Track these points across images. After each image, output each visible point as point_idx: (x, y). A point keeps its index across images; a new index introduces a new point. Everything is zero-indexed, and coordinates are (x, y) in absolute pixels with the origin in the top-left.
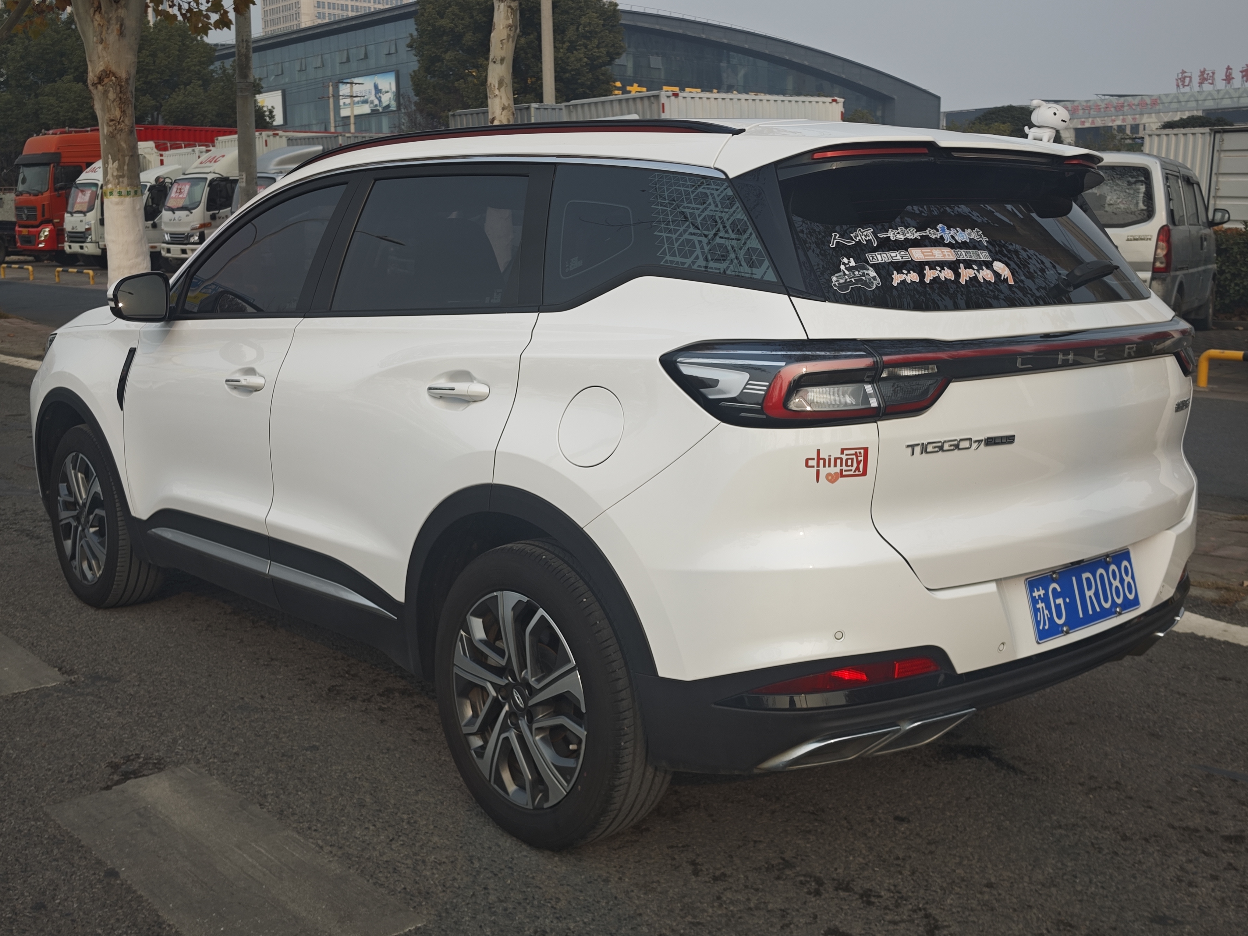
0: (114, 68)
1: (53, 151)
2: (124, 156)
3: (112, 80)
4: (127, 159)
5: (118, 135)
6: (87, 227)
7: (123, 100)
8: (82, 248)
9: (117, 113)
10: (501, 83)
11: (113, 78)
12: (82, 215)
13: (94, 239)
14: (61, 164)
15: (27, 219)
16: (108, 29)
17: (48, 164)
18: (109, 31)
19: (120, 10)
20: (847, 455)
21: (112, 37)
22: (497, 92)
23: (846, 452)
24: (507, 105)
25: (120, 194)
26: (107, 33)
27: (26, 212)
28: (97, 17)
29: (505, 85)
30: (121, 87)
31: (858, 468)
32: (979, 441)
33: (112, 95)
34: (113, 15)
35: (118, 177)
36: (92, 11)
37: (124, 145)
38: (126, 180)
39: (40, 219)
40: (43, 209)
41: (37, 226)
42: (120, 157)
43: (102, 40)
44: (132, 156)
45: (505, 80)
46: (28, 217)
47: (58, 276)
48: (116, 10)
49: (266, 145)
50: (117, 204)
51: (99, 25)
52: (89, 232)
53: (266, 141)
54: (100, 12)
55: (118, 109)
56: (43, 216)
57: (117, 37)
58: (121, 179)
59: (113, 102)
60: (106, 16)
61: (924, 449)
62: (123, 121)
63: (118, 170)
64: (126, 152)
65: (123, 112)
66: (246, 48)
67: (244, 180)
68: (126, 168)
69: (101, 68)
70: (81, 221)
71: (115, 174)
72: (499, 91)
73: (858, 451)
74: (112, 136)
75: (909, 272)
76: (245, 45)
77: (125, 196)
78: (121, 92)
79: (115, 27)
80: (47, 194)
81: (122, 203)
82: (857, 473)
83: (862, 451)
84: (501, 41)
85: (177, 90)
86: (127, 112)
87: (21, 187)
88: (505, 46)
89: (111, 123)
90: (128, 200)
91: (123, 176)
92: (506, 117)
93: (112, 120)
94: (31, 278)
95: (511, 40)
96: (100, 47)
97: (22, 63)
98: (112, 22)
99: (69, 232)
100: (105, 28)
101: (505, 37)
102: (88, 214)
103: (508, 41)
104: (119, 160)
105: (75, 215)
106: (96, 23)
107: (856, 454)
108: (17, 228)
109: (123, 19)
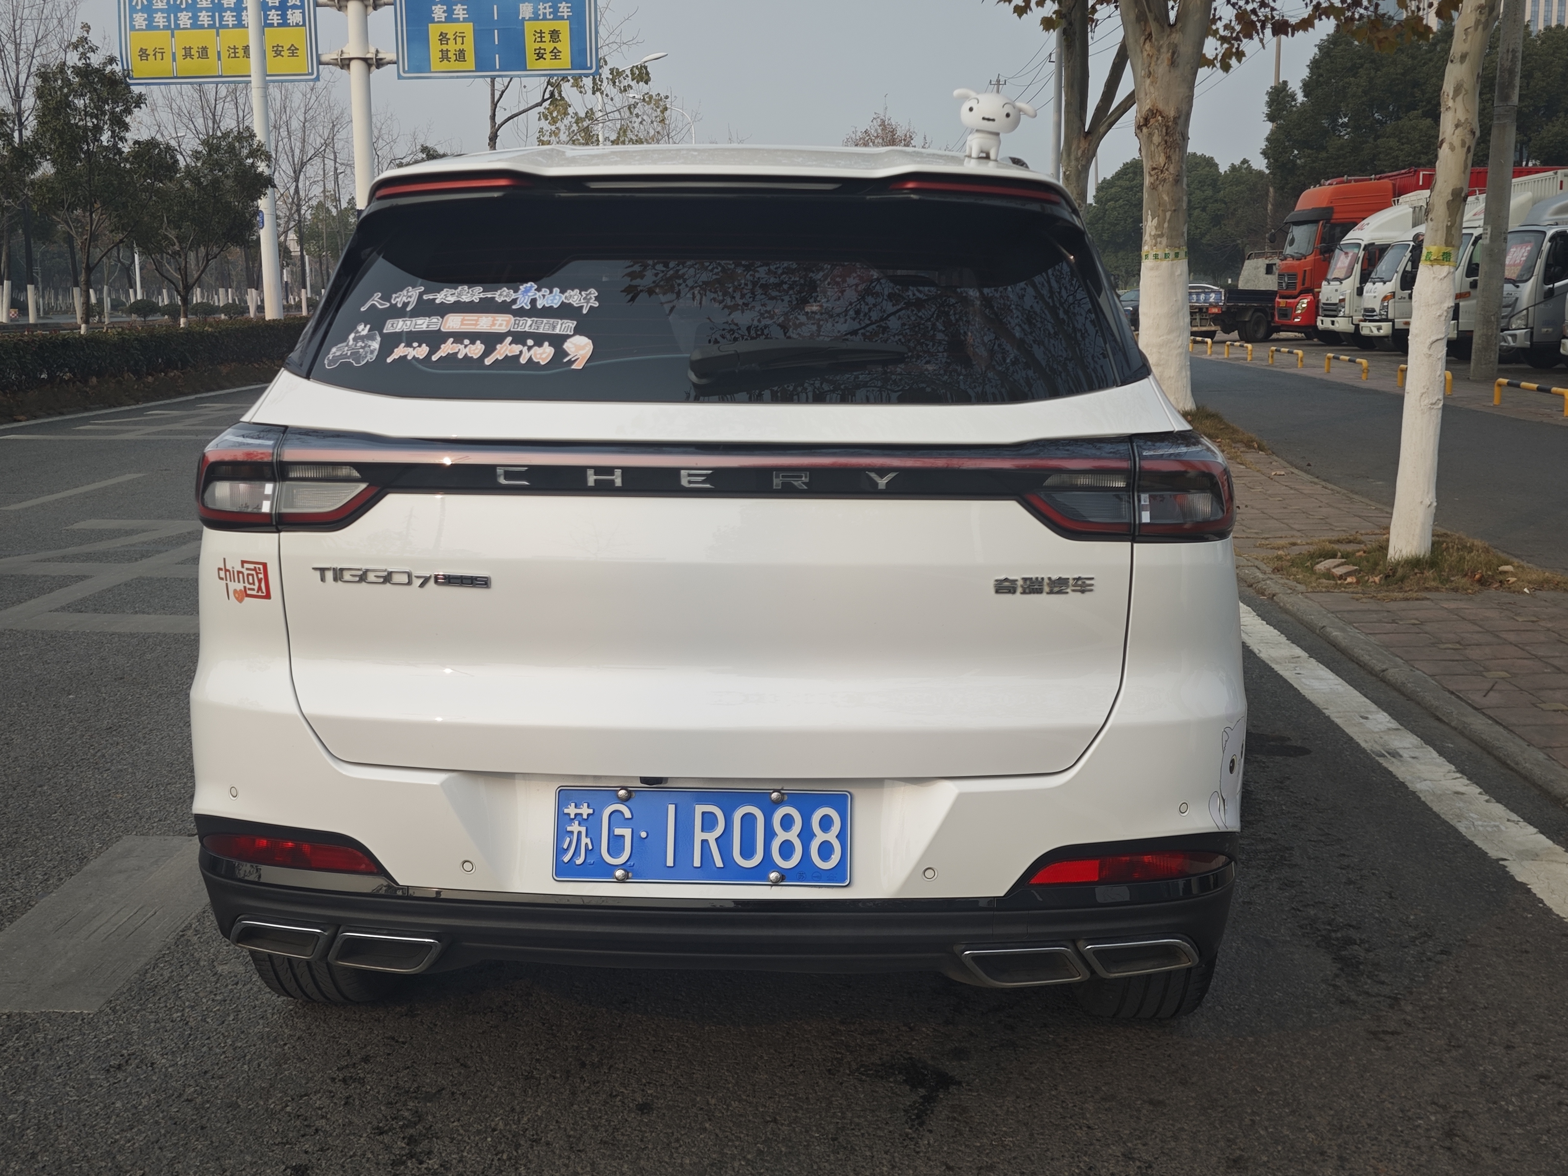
0: (1161, 106)
1: (1324, 206)
2: (1164, 211)
3: (1157, 121)
4: (1168, 214)
5: (1160, 187)
6: (1341, 297)
7: (1169, 144)
8: (1333, 323)
9: (1162, 160)
10: (1457, 91)
11: (1160, 118)
12: (1338, 283)
13: (1347, 312)
14: (1332, 221)
15: (1287, 288)
16: (1158, 59)
17: (1316, 222)
18: (1159, 62)
19: (1174, 35)
20: (247, 569)
21: (1162, 68)
22: (1450, 103)
23: (246, 565)
24: (1463, 120)
25: (1156, 257)
26: (1156, 65)
27: (1286, 279)
28: (1147, 46)
29: (1463, 92)
30: (1167, 127)
31: (260, 588)
32: (426, 580)
33: (1156, 139)
34: (1164, 42)
35: (1156, 237)
36: (1143, 38)
37: (1166, 198)
38: (1164, 241)
39: (1299, 288)
40: (1305, 276)
41: (1295, 298)
42: (1160, 212)
43: (1150, 73)
44: (1175, 210)
45: (1465, 86)
46: (1288, 285)
47: (1272, 357)
48: (1169, 36)
49: (1561, 188)
50: (1152, 269)
51: (1148, 55)
52: (1343, 304)
53: (1561, 182)
54: (1150, 40)
55: (1162, 155)
56: (1303, 284)
57: (1167, 68)
58: (1159, 240)
59: (1158, 146)
60: (1156, 43)
61: (338, 574)
62: (1167, 170)
63: (1156, 228)
64: (1168, 207)
65: (1168, 158)
66: (1512, 61)
67: (1488, 236)
68: (1166, 225)
69: (1147, 107)
70: (1336, 290)
71: (1153, 233)
72: (1454, 101)
73: (257, 566)
74: (1153, 187)
75: (420, 346)
76: (1510, 56)
77: (1161, 259)
78: (1167, 134)
79: (1166, 56)
80: (1310, 258)
81: (1157, 268)
82: (260, 594)
83: (261, 567)
84: (1466, 30)
85: (1554, 118)
86: (1173, 158)
87: (1288, 250)
88: (1469, 38)
89: (1153, 173)
90: (1165, 264)
91: (1161, 236)
92: (1460, 138)
93: (1154, 169)
94: (1249, 358)
95: (1480, 27)
96: (1148, 81)
97: (1364, 99)
98: (1162, 50)
99: (1324, 304)
100: (1154, 59)
101: (1473, 24)
102: (1344, 282)
103: (1476, 29)
104: (1159, 216)
105: (1332, 283)
106: (1145, 54)
107: (255, 569)
108: (1277, 299)
109: (1176, 46)
